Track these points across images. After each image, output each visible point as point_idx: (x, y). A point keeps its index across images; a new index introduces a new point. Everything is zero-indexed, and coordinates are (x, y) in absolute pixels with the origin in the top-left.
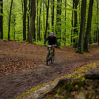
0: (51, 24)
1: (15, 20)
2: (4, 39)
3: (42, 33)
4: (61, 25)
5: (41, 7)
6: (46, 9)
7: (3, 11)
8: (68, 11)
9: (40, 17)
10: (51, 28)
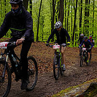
0: (78, 26)
1: (43, 22)
4: (88, 27)
5: (69, 9)
6: (73, 11)
8: (95, 13)
9: (68, 19)
10: (78, 30)
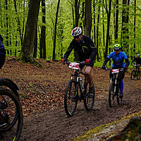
0: (113, 37)
1: (62, 32)
2: (47, 59)
3: (101, 50)
4: (128, 38)
5: (99, 12)
6: (106, 15)
7: (46, 20)
8: (138, 17)
9: (98, 27)
10: (113, 42)
